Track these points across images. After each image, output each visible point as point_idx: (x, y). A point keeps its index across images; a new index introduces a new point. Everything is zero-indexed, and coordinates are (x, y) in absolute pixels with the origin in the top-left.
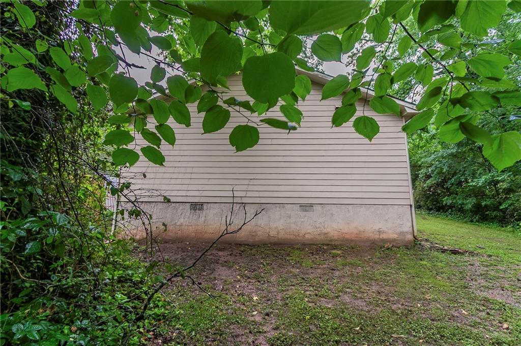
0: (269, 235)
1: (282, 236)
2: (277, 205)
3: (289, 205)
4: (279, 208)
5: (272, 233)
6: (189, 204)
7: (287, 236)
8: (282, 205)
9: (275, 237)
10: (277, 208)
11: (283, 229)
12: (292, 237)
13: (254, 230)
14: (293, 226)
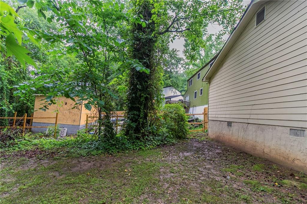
0: (264, 152)
1: (273, 154)
2: (270, 126)
3: (280, 127)
4: (272, 129)
5: (266, 150)
6: (226, 122)
7: (278, 157)
8: (274, 127)
9: (268, 154)
10: (270, 130)
11: (274, 149)
12: (281, 158)
13: (254, 145)
14: (283, 149)
